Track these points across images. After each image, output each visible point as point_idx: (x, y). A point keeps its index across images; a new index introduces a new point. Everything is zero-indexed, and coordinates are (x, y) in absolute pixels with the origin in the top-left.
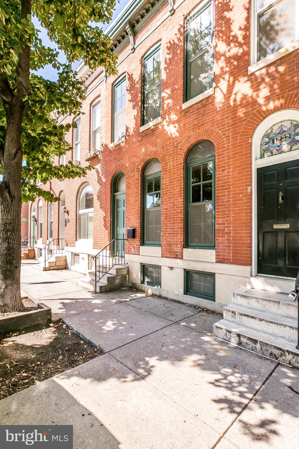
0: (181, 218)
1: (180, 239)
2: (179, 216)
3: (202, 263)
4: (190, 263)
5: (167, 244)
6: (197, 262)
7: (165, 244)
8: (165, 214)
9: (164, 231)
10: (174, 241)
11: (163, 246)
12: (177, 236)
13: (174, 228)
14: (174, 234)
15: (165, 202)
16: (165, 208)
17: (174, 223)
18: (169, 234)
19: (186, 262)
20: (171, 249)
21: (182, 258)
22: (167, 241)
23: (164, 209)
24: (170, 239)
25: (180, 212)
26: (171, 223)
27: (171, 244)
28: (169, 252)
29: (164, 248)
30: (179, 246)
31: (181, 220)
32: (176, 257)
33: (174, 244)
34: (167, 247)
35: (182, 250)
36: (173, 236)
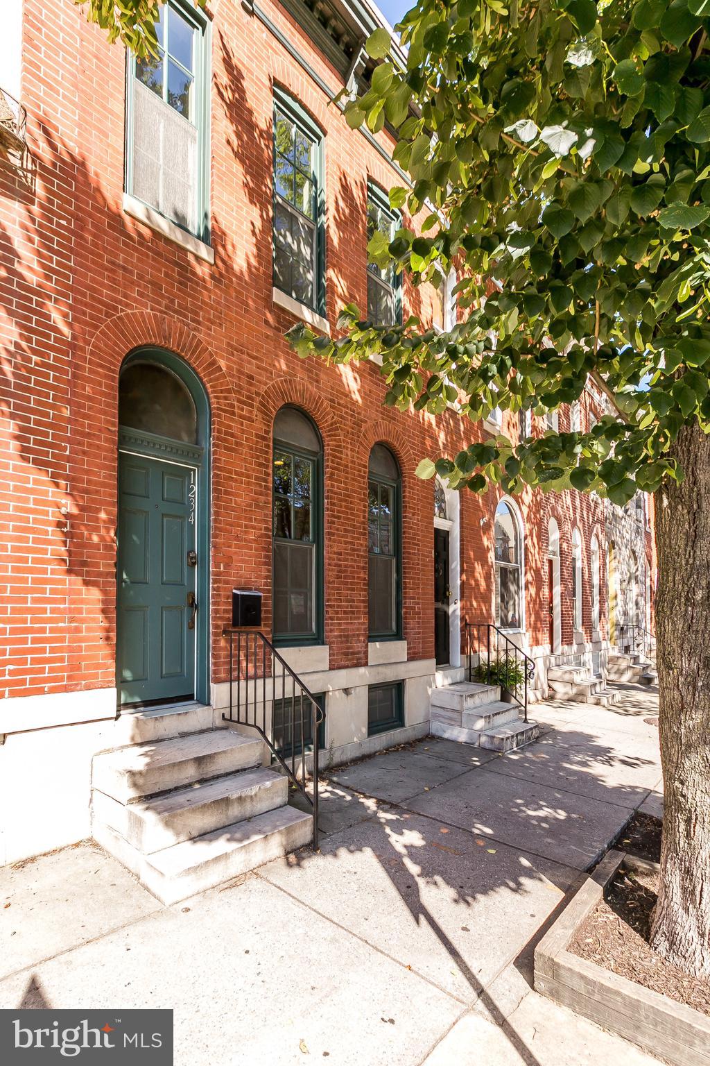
0: (365, 579)
1: (363, 624)
2: (362, 575)
3: (394, 666)
4: (380, 669)
5: (340, 636)
6: (389, 667)
7: (336, 637)
8: (336, 565)
9: (334, 605)
10: (353, 630)
11: (333, 642)
12: (359, 618)
13: (353, 601)
14: (353, 613)
15: (336, 537)
16: (335, 549)
17: (353, 590)
18: (345, 612)
19: (375, 668)
20: (348, 648)
21: (366, 664)
22: (341, 630)
23: (335, 553)
24: (347, 624)
25: (364, 568)
26: (349, 589)
27: (347, 636)
28: (346, 654)
29: (334, 646)
30: (362, 638)
31: (364, 584)
32: (358, 665)
33: (354, 635)
34: (342, 643)
35: (367, 646)
36: (351, 618)
